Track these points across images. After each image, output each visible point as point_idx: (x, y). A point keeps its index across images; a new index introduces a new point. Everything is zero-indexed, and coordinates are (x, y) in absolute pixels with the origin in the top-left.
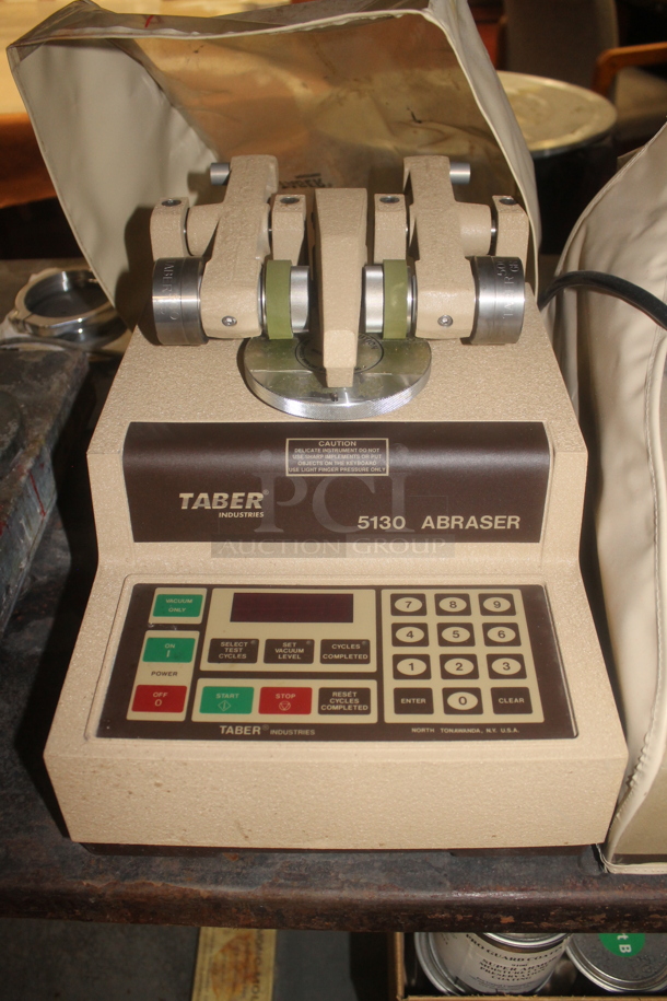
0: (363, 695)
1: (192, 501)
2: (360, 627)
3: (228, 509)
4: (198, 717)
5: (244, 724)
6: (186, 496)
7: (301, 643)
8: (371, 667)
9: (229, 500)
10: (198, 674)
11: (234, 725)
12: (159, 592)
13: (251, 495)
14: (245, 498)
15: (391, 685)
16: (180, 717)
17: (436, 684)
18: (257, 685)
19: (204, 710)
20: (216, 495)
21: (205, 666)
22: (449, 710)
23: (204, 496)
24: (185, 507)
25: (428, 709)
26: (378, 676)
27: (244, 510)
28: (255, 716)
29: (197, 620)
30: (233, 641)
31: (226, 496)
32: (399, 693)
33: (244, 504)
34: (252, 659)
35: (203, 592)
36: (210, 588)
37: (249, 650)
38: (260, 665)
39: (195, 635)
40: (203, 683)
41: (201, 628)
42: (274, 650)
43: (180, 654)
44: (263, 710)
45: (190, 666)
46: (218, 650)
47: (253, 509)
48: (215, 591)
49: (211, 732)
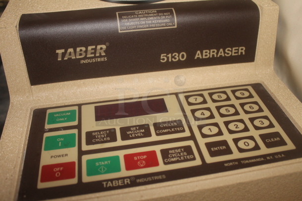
0: (188, 149)
1: (64, 55)
2: (173, 114)
3: (85, 58)
4: (86, 179)
5: (118, 179)
6: (60, 52)
7: (141, 127)
8: (187, 134)
9: (86, 52)
10: (81, 153)
11: (112, 180)
12: (49, 111)
13: (99, 47)
14: (95, 49)
15: (202, 142)
16: (74, 181)
17: (228, 137)
18: (121, 154)
19: (89, 174)
20: (78, 49)
21: (85, 147)
22: (241, 150)
23: (71, 50)
24: (60, 59)
25: (229, 151)
26: (192, 137)
27: (95, 57)
28: (124, 173)
29: (76, 123)
30: (100, 131)
31: (84, 49)
32: (209, 146)
33: (95, 53)
34: (114, 139)
35: (76, 108)
36: (80, 106)
37: (111, 135)
38: (120, 142)
39: (75, 131)
40: (85, 158)
41: (79, 127)
42: (126, 133)
43: (67, 143)
44: (128, 168)
45: (76, 149)
46: (91, 138)
47: (101, 56)
48: (83, 107)
49: (97, 187)
